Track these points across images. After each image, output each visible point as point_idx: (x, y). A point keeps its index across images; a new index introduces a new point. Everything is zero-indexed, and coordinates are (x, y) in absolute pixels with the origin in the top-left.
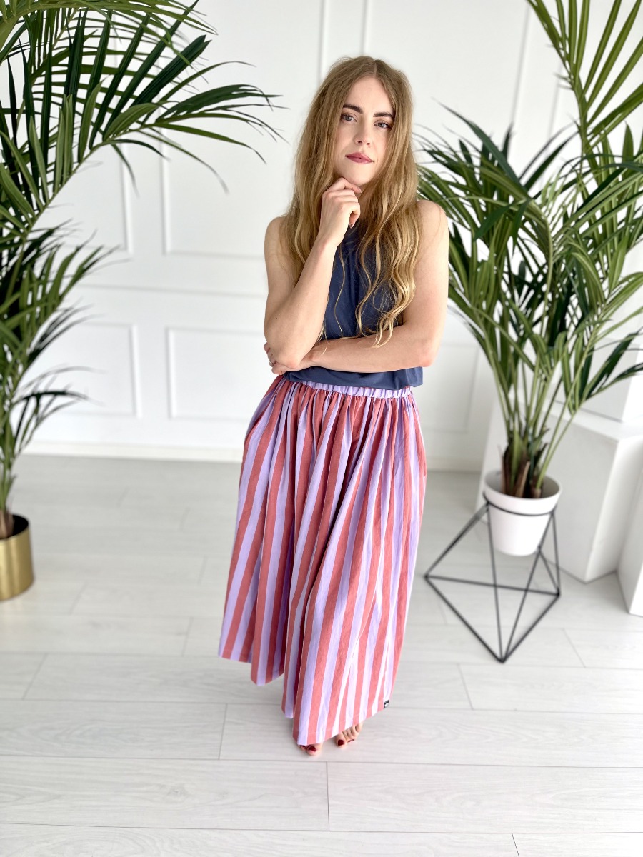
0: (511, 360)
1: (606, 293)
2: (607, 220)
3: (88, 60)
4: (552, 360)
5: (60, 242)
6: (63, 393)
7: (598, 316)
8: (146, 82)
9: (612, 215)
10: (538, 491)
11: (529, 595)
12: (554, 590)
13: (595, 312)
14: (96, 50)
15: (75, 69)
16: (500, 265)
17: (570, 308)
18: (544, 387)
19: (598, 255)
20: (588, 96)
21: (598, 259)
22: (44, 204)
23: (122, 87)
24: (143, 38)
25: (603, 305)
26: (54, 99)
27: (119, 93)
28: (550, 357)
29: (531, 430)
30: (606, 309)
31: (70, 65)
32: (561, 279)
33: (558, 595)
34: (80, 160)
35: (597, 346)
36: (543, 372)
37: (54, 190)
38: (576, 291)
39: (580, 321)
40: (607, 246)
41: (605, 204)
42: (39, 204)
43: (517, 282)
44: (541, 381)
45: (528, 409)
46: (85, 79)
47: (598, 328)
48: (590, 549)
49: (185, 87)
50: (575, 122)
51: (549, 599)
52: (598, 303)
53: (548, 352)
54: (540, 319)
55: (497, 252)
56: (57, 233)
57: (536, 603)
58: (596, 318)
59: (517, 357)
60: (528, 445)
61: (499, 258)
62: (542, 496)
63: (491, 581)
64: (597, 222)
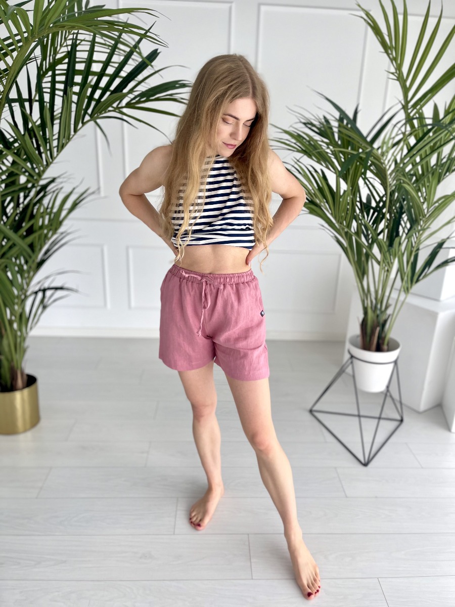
0: (363, 258)
1: (426, 211)
2: (424, 162)
3: (80, 67)
4: (392, 257)
5: (60, 186)
6: (61, 288)
7: (421, 226)
8: (117, 81)
9: (427, 159)
10: (385, 347)
11: (382, 422)
12: (399, 418)
13: (419, 224)
14: (85, 60)
15: (71, 72)
16: (354, 195)
17: (402, 222)
18: (387, 275)
19: (419, 187)
20: (408, 84)
21: (419, 190)
22: (51, 160)
23: (103, 84)
24: (116, 53)
25: (424, 219)
26: (57, 92)
27: (101, 88)
28: (390, 255)
29: (379, 306)
30: (426, 221)
31: (68, 70)
32: (395, 203)
33: (402, 421)
34: (75, 131)
35: (421, 247)
36: (386, 265)
37: (57, 151)
38: (406, 211)
39: (409, 230)
40: (424, 181)
41: (422, 152)
42: (48, 160)
43: (366, 207)
44: (384, 272)
45: (376, 292)
46: (78, 79)
47: (422, 234)
48: (422, 389)
49: (143, 84)
50: (400, 102)
51: (395, 424)
52: (421, 217)
53: (389, 251)
54: (382, 231)
55: (352, 187)
56: (58, 181)
57: (386, 427)
58: (419, 228)
59: (368, 256)
60: (378, 316)
61: (354, 190)
62: (389, 350)
63: (356, 413)
64: (417, 164)
